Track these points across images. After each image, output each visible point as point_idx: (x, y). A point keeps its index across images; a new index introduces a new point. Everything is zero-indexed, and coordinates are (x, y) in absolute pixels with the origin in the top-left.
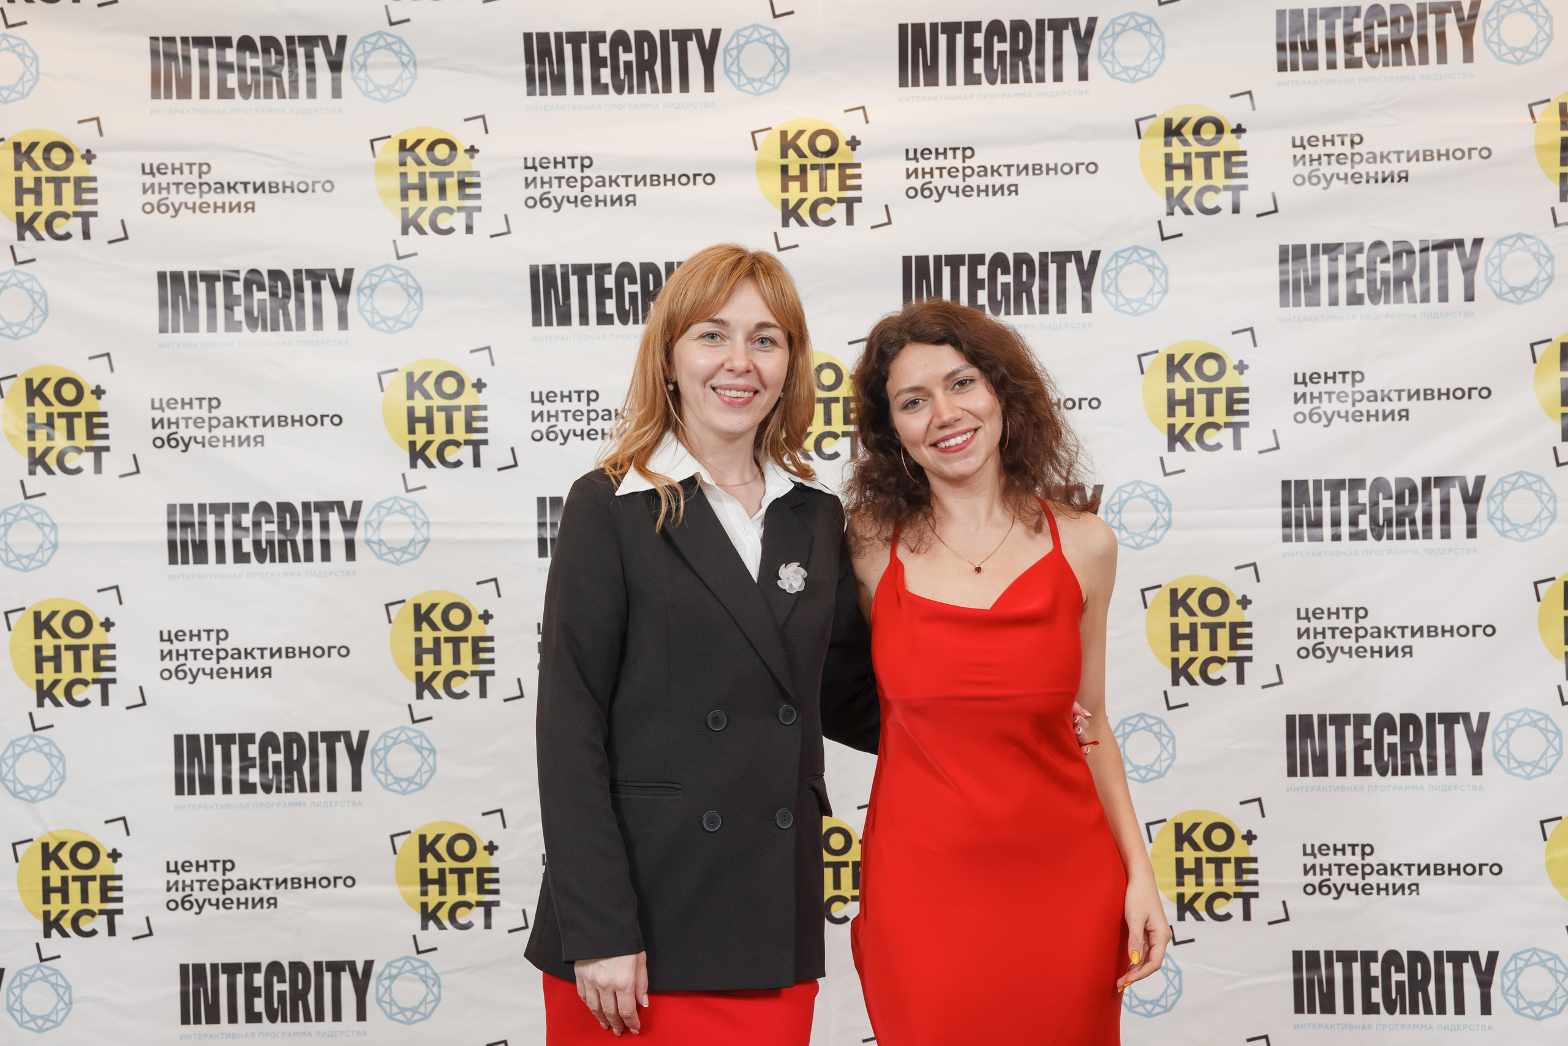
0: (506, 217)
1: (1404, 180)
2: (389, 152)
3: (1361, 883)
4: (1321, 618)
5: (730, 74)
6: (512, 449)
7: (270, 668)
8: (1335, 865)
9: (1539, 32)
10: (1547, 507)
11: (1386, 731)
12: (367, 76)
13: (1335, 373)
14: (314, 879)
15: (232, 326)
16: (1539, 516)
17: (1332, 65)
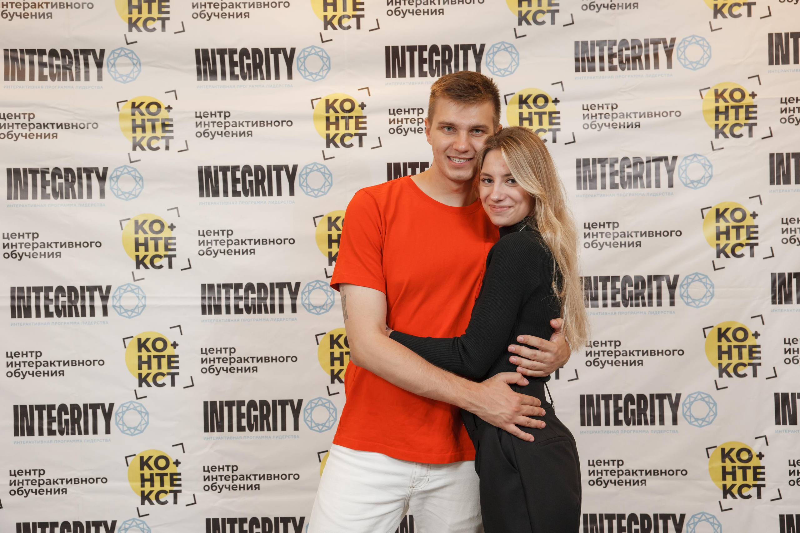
0: (186, 142)
1: (638, 127)
2: (126, 109)
3: (617, 480)
4: (598, 346)
5: (301, 71)
6: (189, 259)
7: (63, 371)
8: (604, 470)
9: (704, 54)
10: (709, 291)
11: (629, 403)
12: (116, 70)
13: (604, 223)
14: (86, 479)
15: (45, 196)
16: (705, 295)
17: (602, 69)
